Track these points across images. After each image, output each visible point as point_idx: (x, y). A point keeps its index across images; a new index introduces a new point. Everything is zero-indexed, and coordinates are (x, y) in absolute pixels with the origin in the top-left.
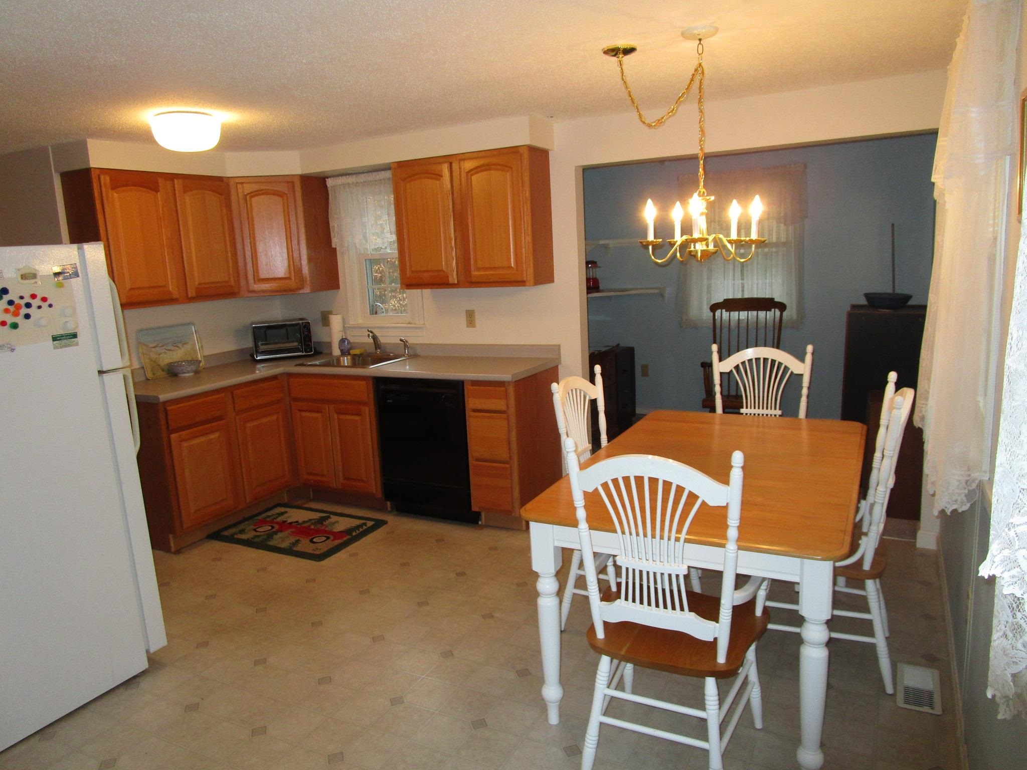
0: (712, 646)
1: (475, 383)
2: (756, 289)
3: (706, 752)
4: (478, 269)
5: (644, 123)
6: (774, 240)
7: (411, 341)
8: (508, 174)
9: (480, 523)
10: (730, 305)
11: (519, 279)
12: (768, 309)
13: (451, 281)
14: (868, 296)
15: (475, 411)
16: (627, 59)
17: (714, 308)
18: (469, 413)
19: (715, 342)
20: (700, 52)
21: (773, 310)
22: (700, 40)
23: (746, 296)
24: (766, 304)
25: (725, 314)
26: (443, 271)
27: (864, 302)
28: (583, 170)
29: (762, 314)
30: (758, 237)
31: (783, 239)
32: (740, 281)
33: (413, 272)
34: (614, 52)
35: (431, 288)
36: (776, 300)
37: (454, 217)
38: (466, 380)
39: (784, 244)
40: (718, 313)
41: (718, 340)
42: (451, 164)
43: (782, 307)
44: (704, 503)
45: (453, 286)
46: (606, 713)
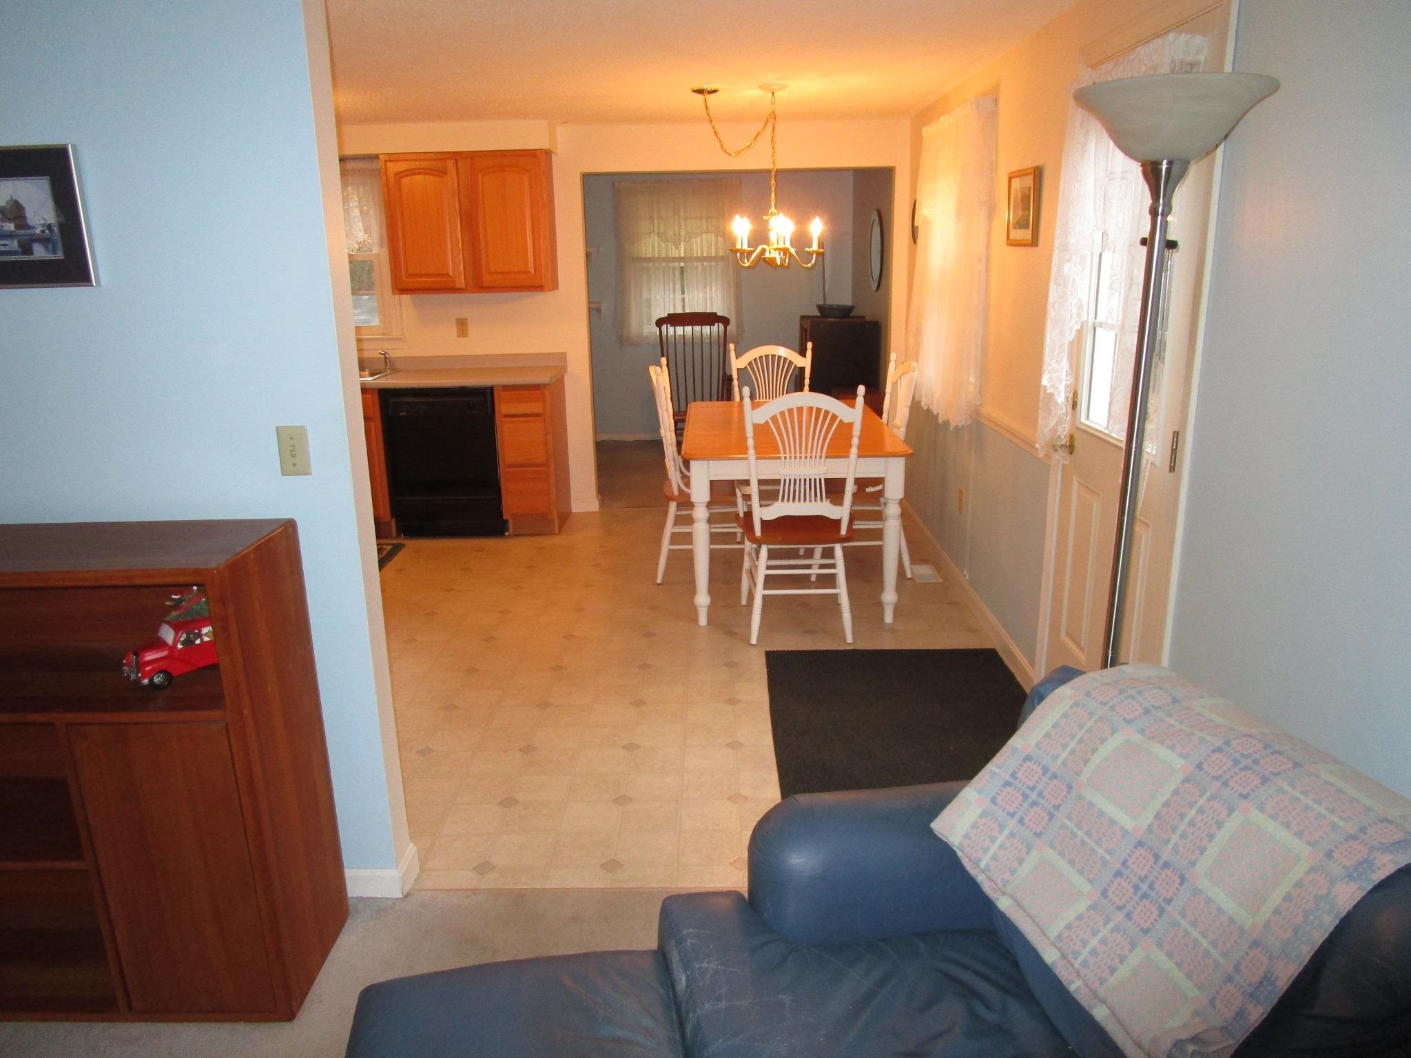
0: (837, 523)
1: (506, 388)
2: (697, 303)
3: (835, 597)
4: (490, 273)
5: (725, 152)
6: (713, 254)
7: (392, 354)
8: (526, 178)
9: (506, 534)
10: (675, 319)
11: (538, 284)
12: (711, 324)
13: (458, 286)
14: (820, 308)
15: (506, 416)
16: (710, 97)
17: (660, 323)
18: (498, 418)
19: (663, 356)
20: (773, 101)
21: (716, 324)
22: (773, 93)
23: (687, 311)
24: (708, 319)
25: (671, 330)
26: (447, 275)
27: (817, 313)
28: (583, 176)
29: (706, 329)
30: (818, 248)
31: (721, 253)
32: (681, 296)
33: (410, 276)
34: (700, 91)
35: (410, 294)
36: (719, 314)
37: (461, 218)
38: (496, 386)
39: (722, 258)
40: (664, 327)
41: (665, 354)
42: (456, 161)
43: (725, 321)
44: (841, 421)
45: (460, 290)
46: (765, 588)
